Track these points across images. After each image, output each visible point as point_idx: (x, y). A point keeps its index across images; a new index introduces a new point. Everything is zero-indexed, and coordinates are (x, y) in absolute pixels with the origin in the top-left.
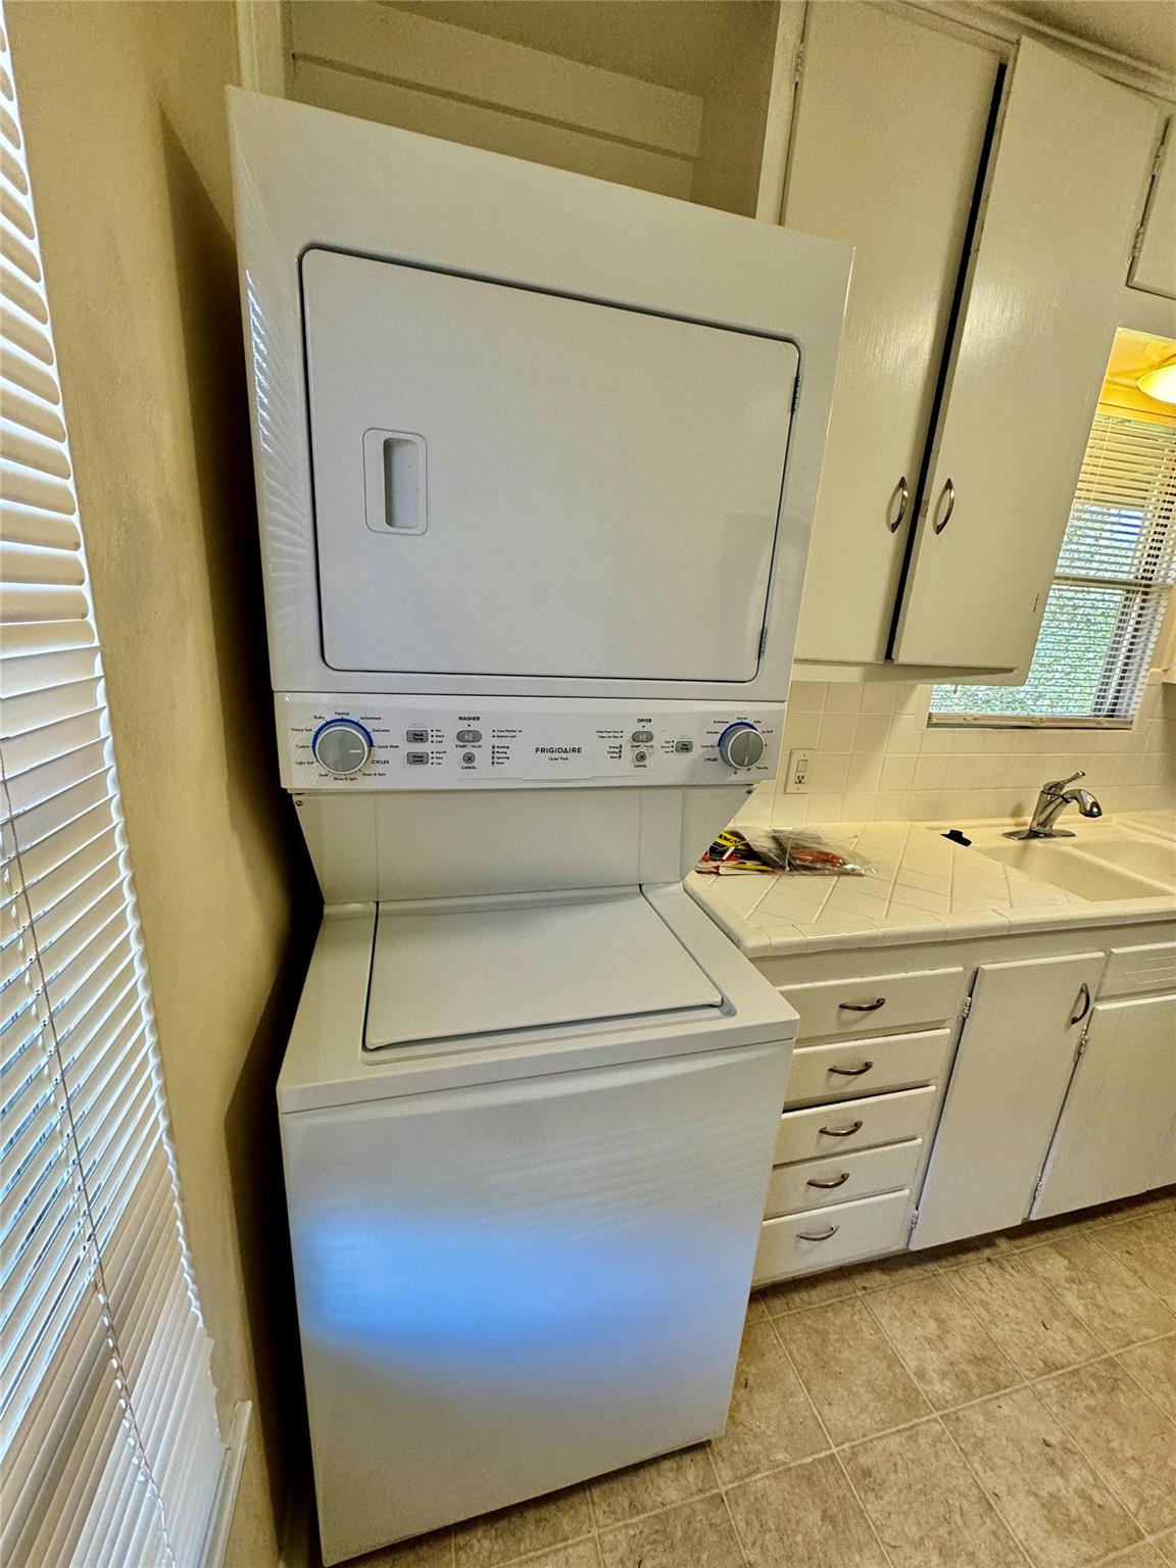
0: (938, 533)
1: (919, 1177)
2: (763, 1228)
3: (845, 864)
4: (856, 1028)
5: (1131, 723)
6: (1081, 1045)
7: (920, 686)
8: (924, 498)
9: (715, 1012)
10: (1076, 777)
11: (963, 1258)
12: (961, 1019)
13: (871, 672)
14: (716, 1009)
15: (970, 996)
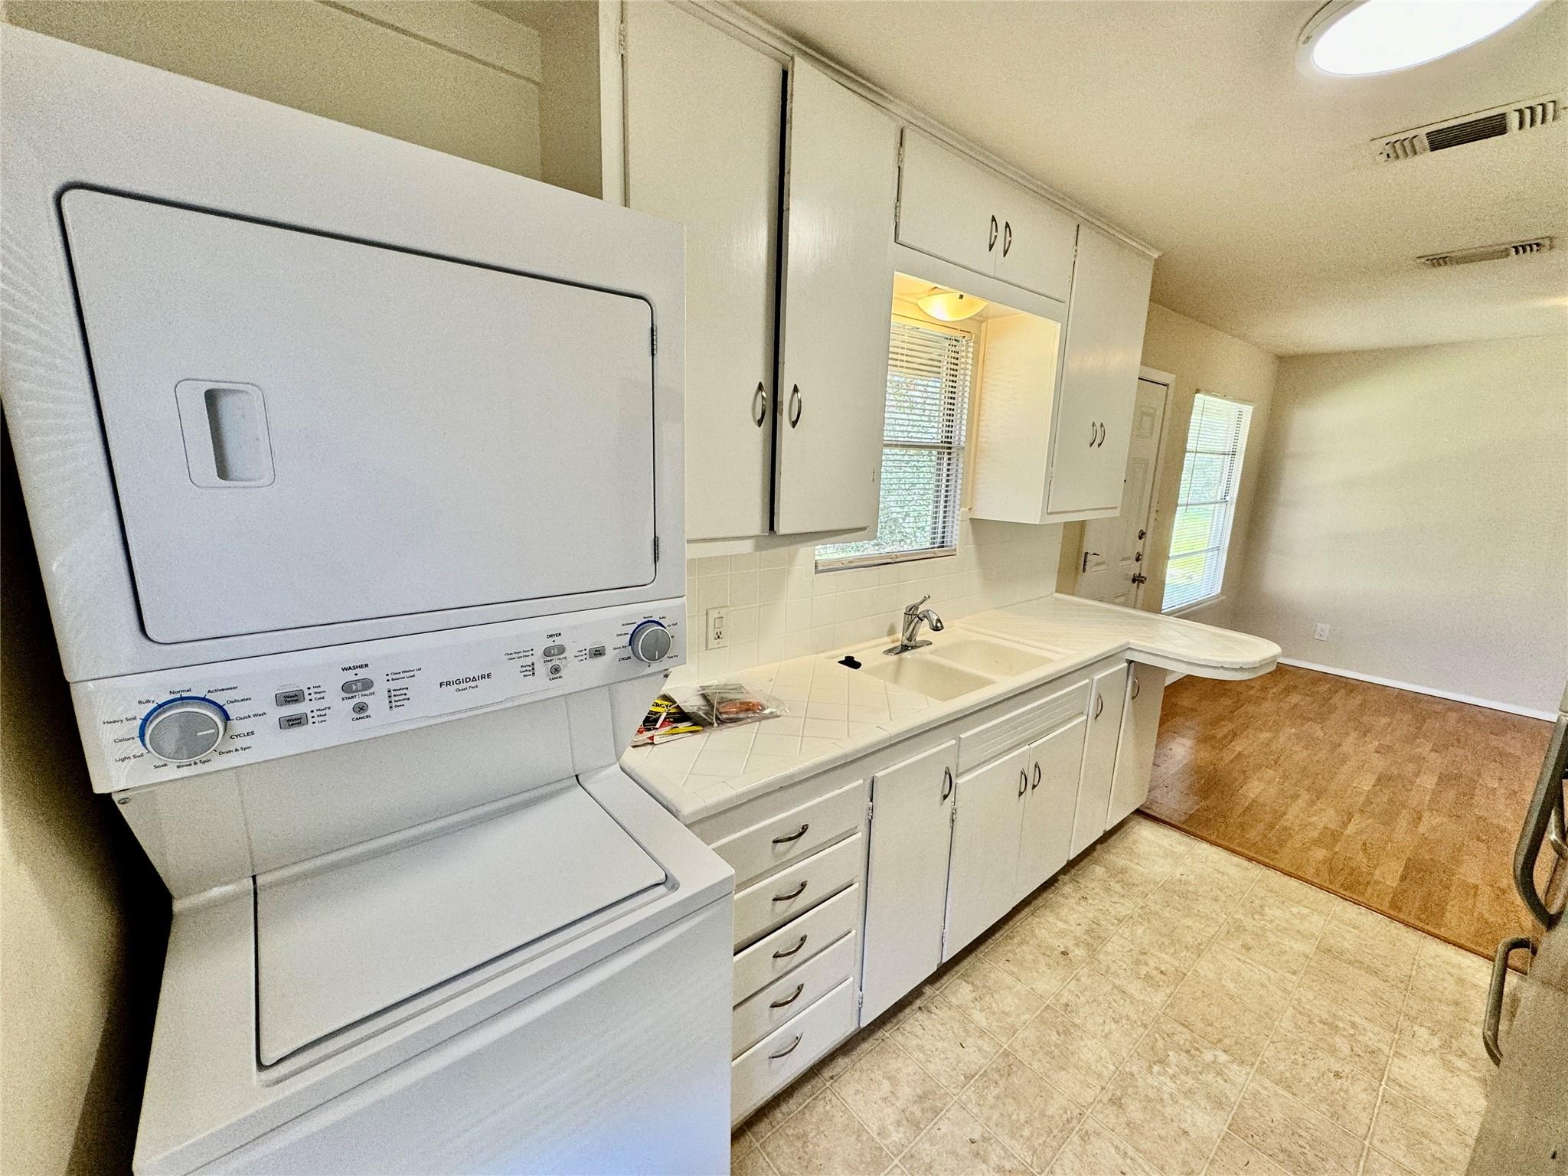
0: (794, 427)
1: (858, 964)
2: (732, 1069)
3: (763, 709)
4: (789, 856)
5: (955, 551)
6: (953, 814)
7: (802, 549)
8: (779, 399)
9: (662, 889)
10: (925, 599)
11: (901, 1016)
12: (868, 821)
13: (760, 543)
14: (662, 886)
15: (871, 801)
